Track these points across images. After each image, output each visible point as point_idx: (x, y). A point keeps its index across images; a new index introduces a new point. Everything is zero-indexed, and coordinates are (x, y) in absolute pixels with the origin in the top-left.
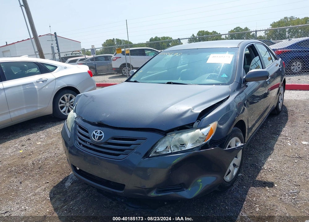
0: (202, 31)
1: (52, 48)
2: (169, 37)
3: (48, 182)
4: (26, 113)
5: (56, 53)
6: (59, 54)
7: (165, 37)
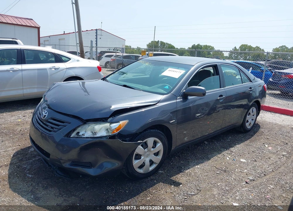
0: (245, 44)
1: (92, 42)
2: (211, 46)
3: (19, 145)
4: (36, 92)
5: (93, 47)
6: (97, 48)
7: (208, 45)
